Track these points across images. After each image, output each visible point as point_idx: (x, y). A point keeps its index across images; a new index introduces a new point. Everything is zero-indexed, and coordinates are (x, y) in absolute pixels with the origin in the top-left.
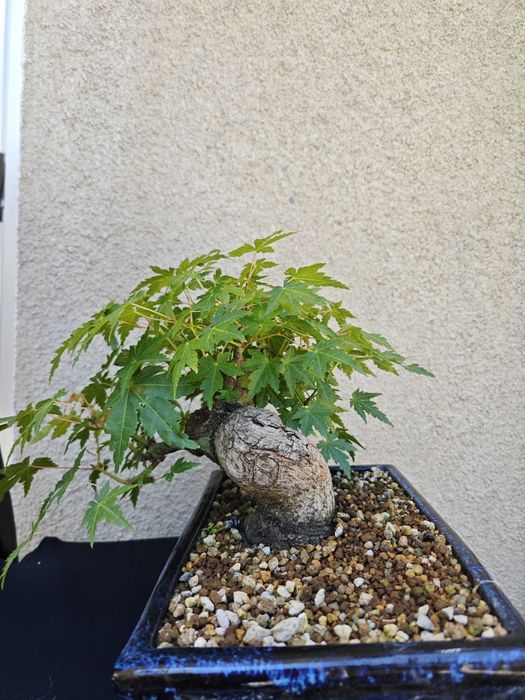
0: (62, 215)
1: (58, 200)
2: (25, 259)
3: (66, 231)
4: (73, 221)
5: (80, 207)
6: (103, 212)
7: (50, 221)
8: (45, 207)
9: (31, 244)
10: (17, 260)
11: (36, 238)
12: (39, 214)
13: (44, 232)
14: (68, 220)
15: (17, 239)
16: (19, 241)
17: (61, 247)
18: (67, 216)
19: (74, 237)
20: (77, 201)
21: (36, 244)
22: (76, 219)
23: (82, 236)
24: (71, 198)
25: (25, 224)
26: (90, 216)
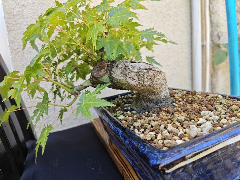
0: (23, 10)
1: (20, 4)
2: (10, 30)
3: (25, 17)
4: (28, 13)
5: (30, 7)
6: (40, 9)
7: (18, 13)
8: (15, 7)
9: (12, 23)
10: (6, 30)
11: (13, 20)
12: (13, 10)
13: (16, 18)
14: (26, 12)
15: (4, 21)
16: (6, 22)
17: (25, 23)
18: (25, 11)
19: (29, 19)
20: (29, 4)
21: (14, 23)
22: (29, 12)
23: (33, 18)
24: (26, 3)
25: (7, 15)
26: (35, 10)
